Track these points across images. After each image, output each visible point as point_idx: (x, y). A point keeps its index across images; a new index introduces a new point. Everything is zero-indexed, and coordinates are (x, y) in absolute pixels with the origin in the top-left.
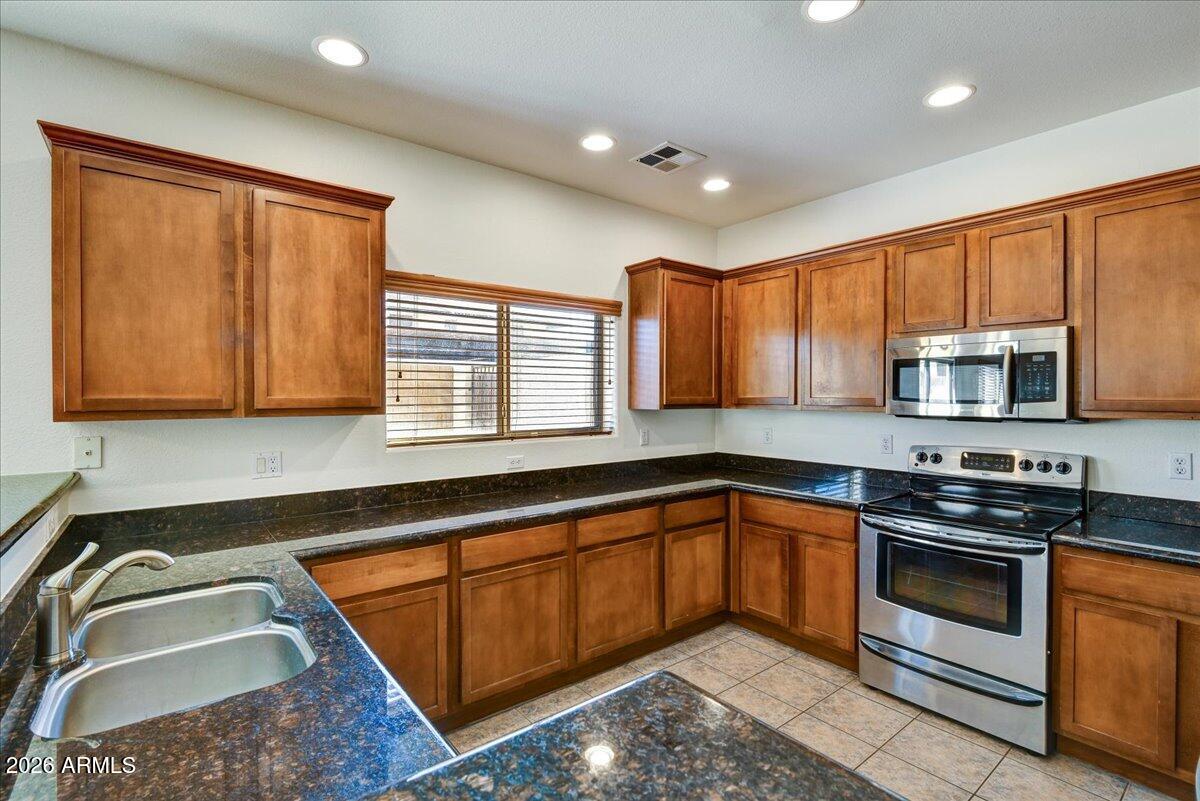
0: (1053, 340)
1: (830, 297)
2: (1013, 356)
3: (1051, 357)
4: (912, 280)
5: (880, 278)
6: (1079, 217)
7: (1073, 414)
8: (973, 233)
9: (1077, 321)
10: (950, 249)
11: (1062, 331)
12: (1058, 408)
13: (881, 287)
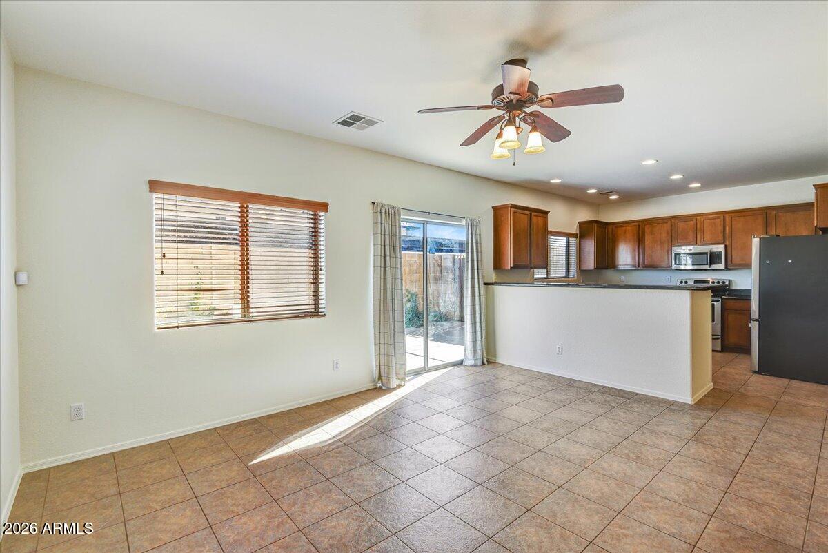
0: (720, 248)
1: (652, 233)
2: (711, 253)
3: (721, 253)
4: (680, 230)
5: (669, 228)
6: (727, 216)
7: (727, 268)
8: (698, 218)
9: (727, 244)
10: (691, 222)
11: (723, 246)
12: (722, 266)
13: (670, 231)
